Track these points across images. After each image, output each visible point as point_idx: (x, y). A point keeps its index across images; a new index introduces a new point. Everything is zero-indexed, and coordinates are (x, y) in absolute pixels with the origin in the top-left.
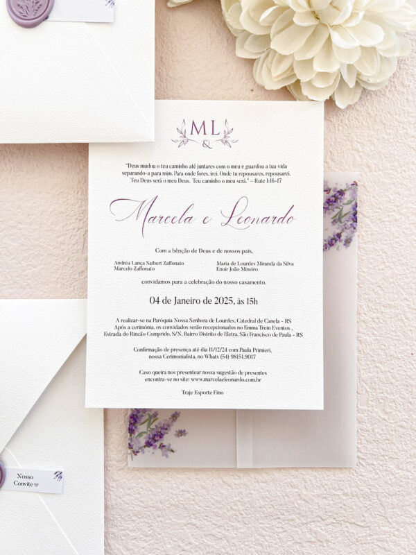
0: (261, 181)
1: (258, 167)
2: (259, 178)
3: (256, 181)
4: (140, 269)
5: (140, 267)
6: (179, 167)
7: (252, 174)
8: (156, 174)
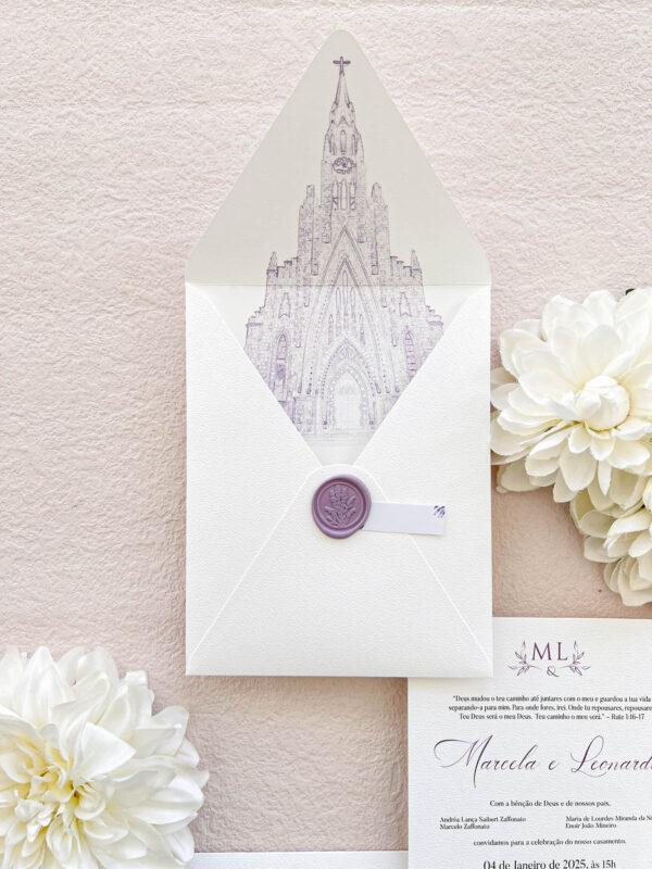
0: (619, 717)
1: (615, 699)
2: (617, 713)
3: (613, 717)
4: (472, 826)
5: (471, 824)
6: (518, 699)
7: (607, 709)
8: (491, 708)
